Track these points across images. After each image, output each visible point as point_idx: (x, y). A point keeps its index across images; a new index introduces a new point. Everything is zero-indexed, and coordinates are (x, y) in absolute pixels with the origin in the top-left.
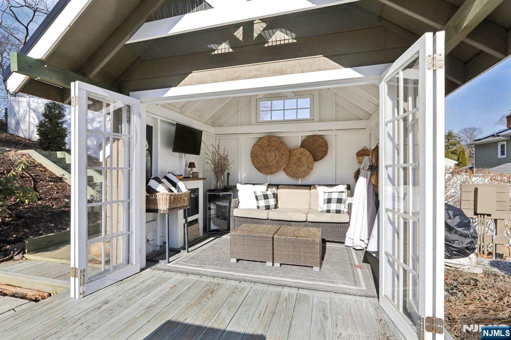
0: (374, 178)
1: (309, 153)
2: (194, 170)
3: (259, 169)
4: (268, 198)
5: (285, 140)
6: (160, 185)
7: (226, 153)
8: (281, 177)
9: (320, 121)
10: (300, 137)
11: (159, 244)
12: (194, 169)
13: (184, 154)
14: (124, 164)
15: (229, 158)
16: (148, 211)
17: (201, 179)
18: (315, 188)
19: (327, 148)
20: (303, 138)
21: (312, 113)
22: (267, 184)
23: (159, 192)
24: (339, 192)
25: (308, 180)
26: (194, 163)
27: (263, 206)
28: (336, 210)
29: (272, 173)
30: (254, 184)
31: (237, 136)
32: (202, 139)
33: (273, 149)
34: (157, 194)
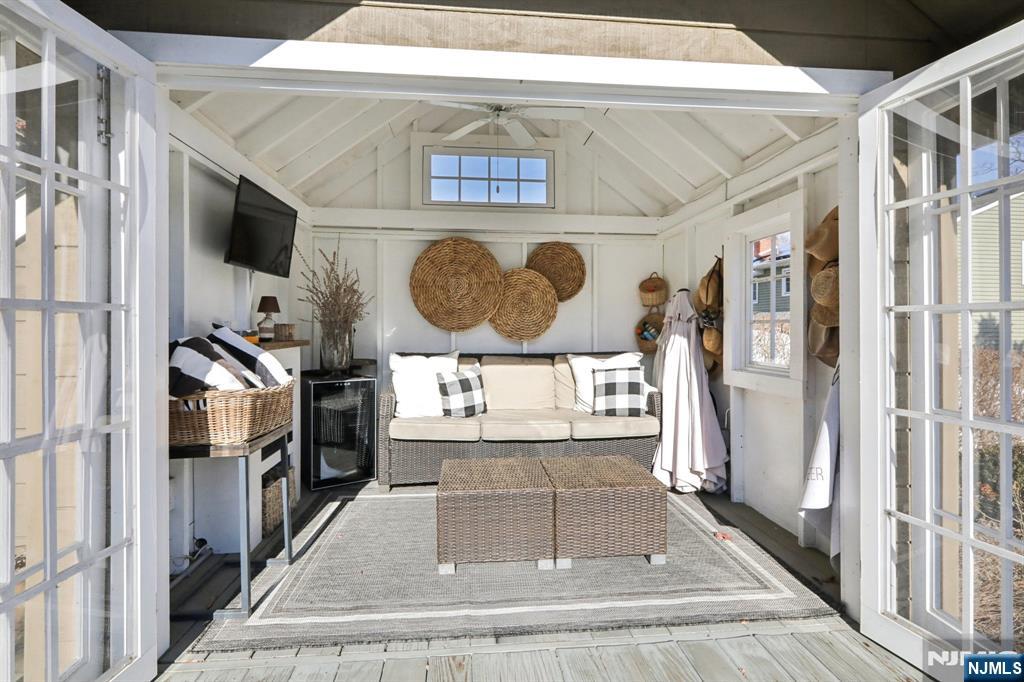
0: (713, 338)
1: (545, 281)
2: (276, 318)
3: (431, 318)
4: (470, 389)
5: (493, 251)
6: (215, 365)
7: (354, 276)
8: (484, 336)
9: (567, 213)
10: (525, 245)
11: (186, 552)
12: (274, 315)
13: (247, 271)
14: (89, 293)
15: (360, 287)
16: (176, 452)
17: (295, 344)
18: (567, 361)
19: (583, 273)
20: (532, 248)
21: (551, 193)
22: (457, 354)
23: (215, 388)
24: (630, 369)
25: (543, 344)
26: (275, 298)
27: (461, 409)
28: (630, 409)
29: (463, 327)
30: (428, 355)
31: (372, 235)
32: (295, 242)
33: (464, 269)
34: (208, 394)
